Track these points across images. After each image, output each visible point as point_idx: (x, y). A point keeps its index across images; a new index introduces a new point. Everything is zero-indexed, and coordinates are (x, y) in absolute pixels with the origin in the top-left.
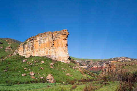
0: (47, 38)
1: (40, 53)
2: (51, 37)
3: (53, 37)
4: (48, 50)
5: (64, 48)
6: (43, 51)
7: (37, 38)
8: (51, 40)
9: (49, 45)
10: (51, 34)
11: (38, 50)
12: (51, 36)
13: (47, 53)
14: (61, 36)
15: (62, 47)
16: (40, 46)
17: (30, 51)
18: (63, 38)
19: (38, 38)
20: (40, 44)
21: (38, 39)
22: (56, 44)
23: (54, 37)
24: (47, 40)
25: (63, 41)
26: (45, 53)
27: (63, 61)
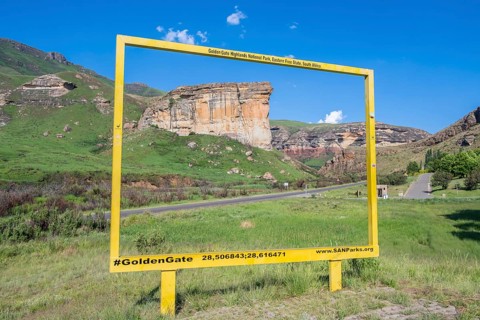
0: (228, 97)
1: (212, 127)
2: (235, 96)
3: (239, 95)
4: (231, 124)
5: (264, 120)
6: (219, 125)
7: (204, 96)
8: (236, 102)
9: (232, 113)
10: (235, 89)
11: (206, 120)
12: (236, 93)
13: (228, 129)
14: (258, 96)
15: (260, 118)
16: (211, 113)
17: (188, 123)
18: (263, 100)
19: (207, 95)
20: (211, 109)
21: (207, 97)
22: (246, 111)
23: (243, 96)
24: (228, 103)
25: (261, 106)
26: (224, 129)
27: (262, 147)
